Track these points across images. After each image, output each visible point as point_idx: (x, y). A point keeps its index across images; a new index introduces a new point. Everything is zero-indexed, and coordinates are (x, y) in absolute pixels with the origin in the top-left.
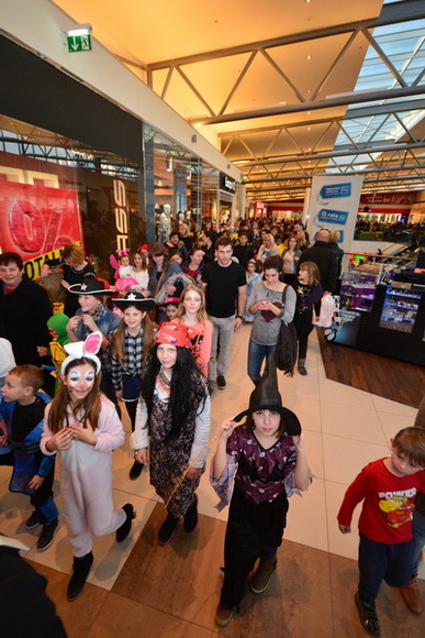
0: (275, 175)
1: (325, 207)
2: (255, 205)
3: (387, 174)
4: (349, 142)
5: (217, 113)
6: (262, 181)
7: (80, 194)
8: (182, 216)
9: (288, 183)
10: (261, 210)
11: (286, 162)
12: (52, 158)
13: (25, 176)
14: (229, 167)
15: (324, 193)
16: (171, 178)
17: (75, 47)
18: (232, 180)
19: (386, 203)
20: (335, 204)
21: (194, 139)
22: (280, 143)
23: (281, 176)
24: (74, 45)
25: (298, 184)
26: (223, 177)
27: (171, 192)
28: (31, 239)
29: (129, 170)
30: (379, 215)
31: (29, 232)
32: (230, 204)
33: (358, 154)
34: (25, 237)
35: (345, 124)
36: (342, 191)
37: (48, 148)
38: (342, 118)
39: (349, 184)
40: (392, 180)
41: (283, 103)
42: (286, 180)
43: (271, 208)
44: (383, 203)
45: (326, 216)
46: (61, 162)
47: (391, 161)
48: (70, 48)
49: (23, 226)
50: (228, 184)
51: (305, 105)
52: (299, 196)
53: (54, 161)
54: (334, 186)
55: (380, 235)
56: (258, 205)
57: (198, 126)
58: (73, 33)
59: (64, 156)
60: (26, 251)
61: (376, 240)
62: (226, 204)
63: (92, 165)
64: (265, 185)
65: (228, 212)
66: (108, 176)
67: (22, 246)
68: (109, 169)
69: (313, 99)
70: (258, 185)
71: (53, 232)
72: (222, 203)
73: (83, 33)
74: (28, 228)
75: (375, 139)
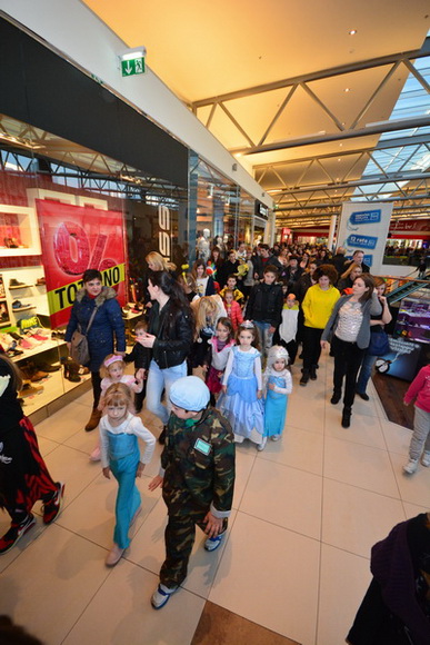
0: (302, 204)
1: (355, 233)
2: (282, 231)
3: (411, 202)
4: (380, 172)
5: (256, 144)
6: (290, 209)
7: (127, 221)
8: (220, 239)
9: (315, 211)
10: (287, 236)
11: (314, 190)
12: (105, 190)
13: (77, 200)
14: (263, 195)
15: (354, 219)
16: (210, 206)
17: (129, 71)
18: (266, 207)
19: (408, 230)
20: (365, 230)
21: (234, 168)
22: (311, 174)
23: (309, 204)
24: (128, 68)
25: (323, 212)
26: (258, 205)
27: (209, 219)
28: (76, 261)
29: (170, 200)
30: (400, 241)
31: (74, 254)
32: (263, 229)
33: (385, 183)
34: (70, 258)
35: (375, 154)
36: (372, 217)
37: (103, 182)
38: (373, 149)
39: (379, 211)
40: (417, 208)
41: (322, 133)
42: (313, 208)
43: (296, 233)
44: (404, 230)
45: (355, 240)
46: (112, 194)
47: (417, 190)
48: (124, 72)
49: (68, 249)
50: (263, 211)
51: (344, 133)
52: (324, 223)
53: (107, 193)
54: (363, 213)
55: (404, 260)
56: (285, 231)
57: (238, 156)
58: (127, 57)
59: (115, 188)
60: (70, 273)
61: (400, 264)
62: (260, 230)
63: (138, 197)
64: (293, 213)
65: (260, 237)
66: (151, 206)
67: (65, 268)
68: (152, 200)
69: (353, 127)
70: (286, 213)
71: (98, 254)
72: (256, 229)
73: (137, 56)
74: (73, 248)
75: (406, 168)
